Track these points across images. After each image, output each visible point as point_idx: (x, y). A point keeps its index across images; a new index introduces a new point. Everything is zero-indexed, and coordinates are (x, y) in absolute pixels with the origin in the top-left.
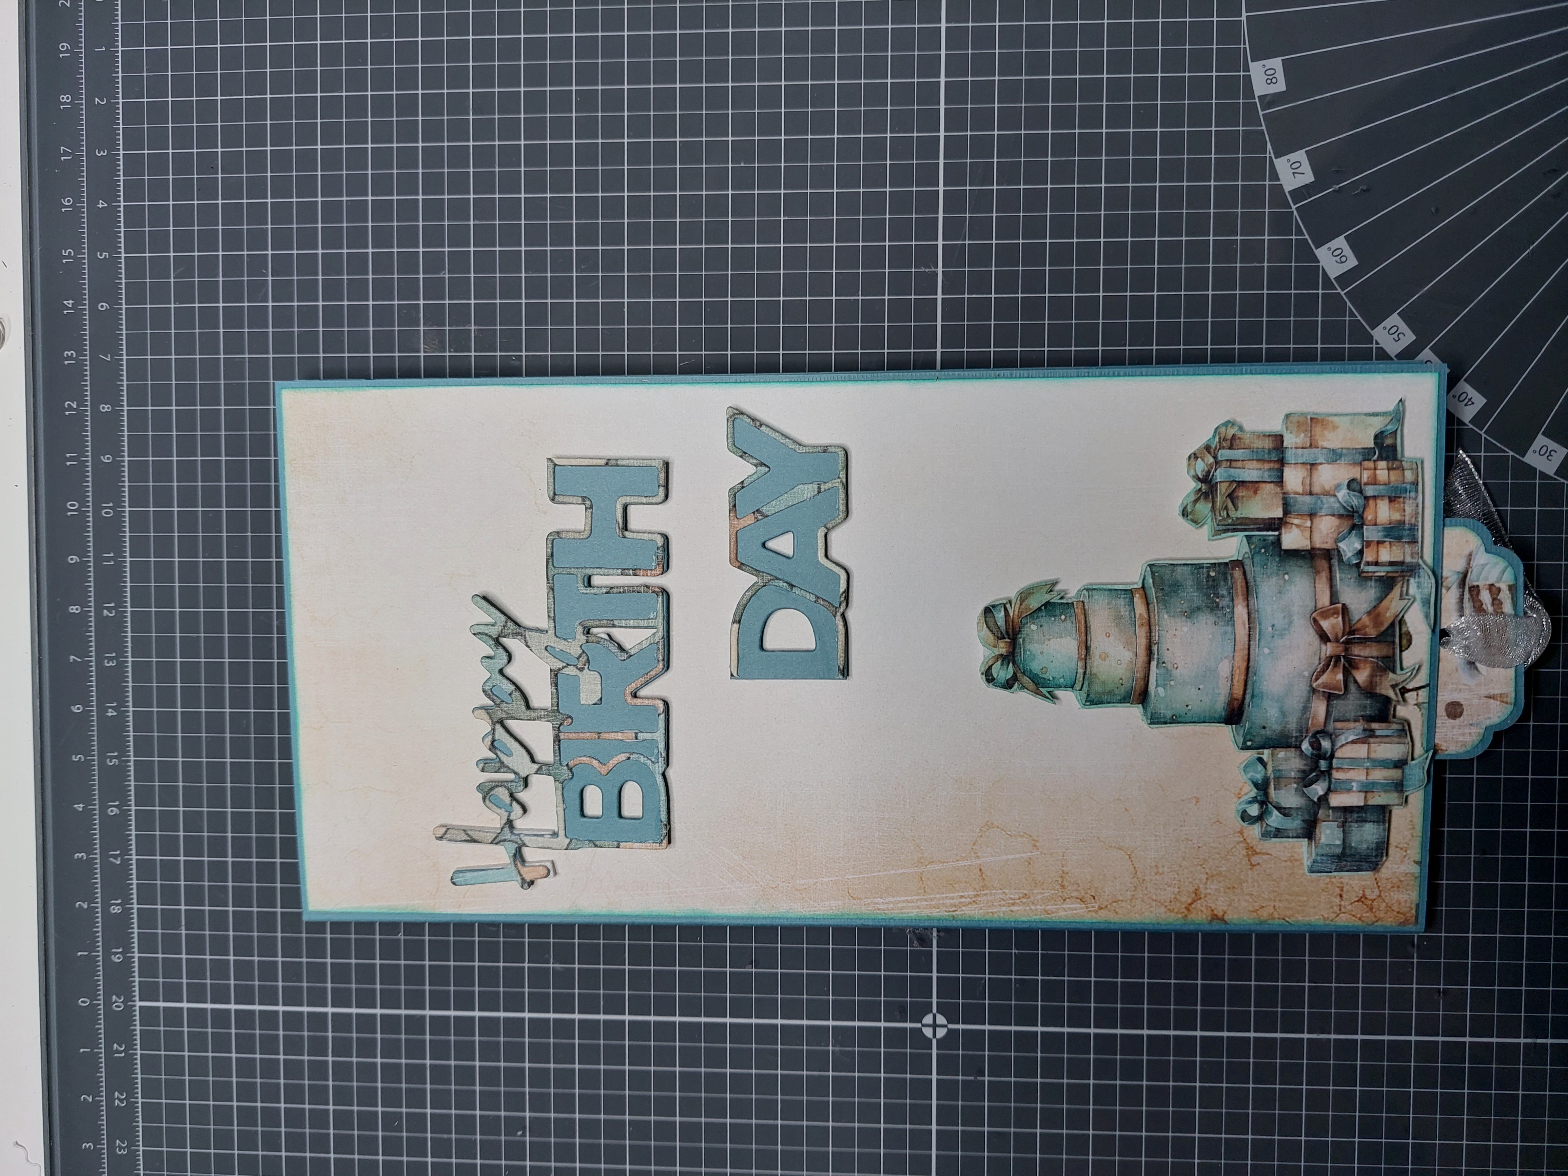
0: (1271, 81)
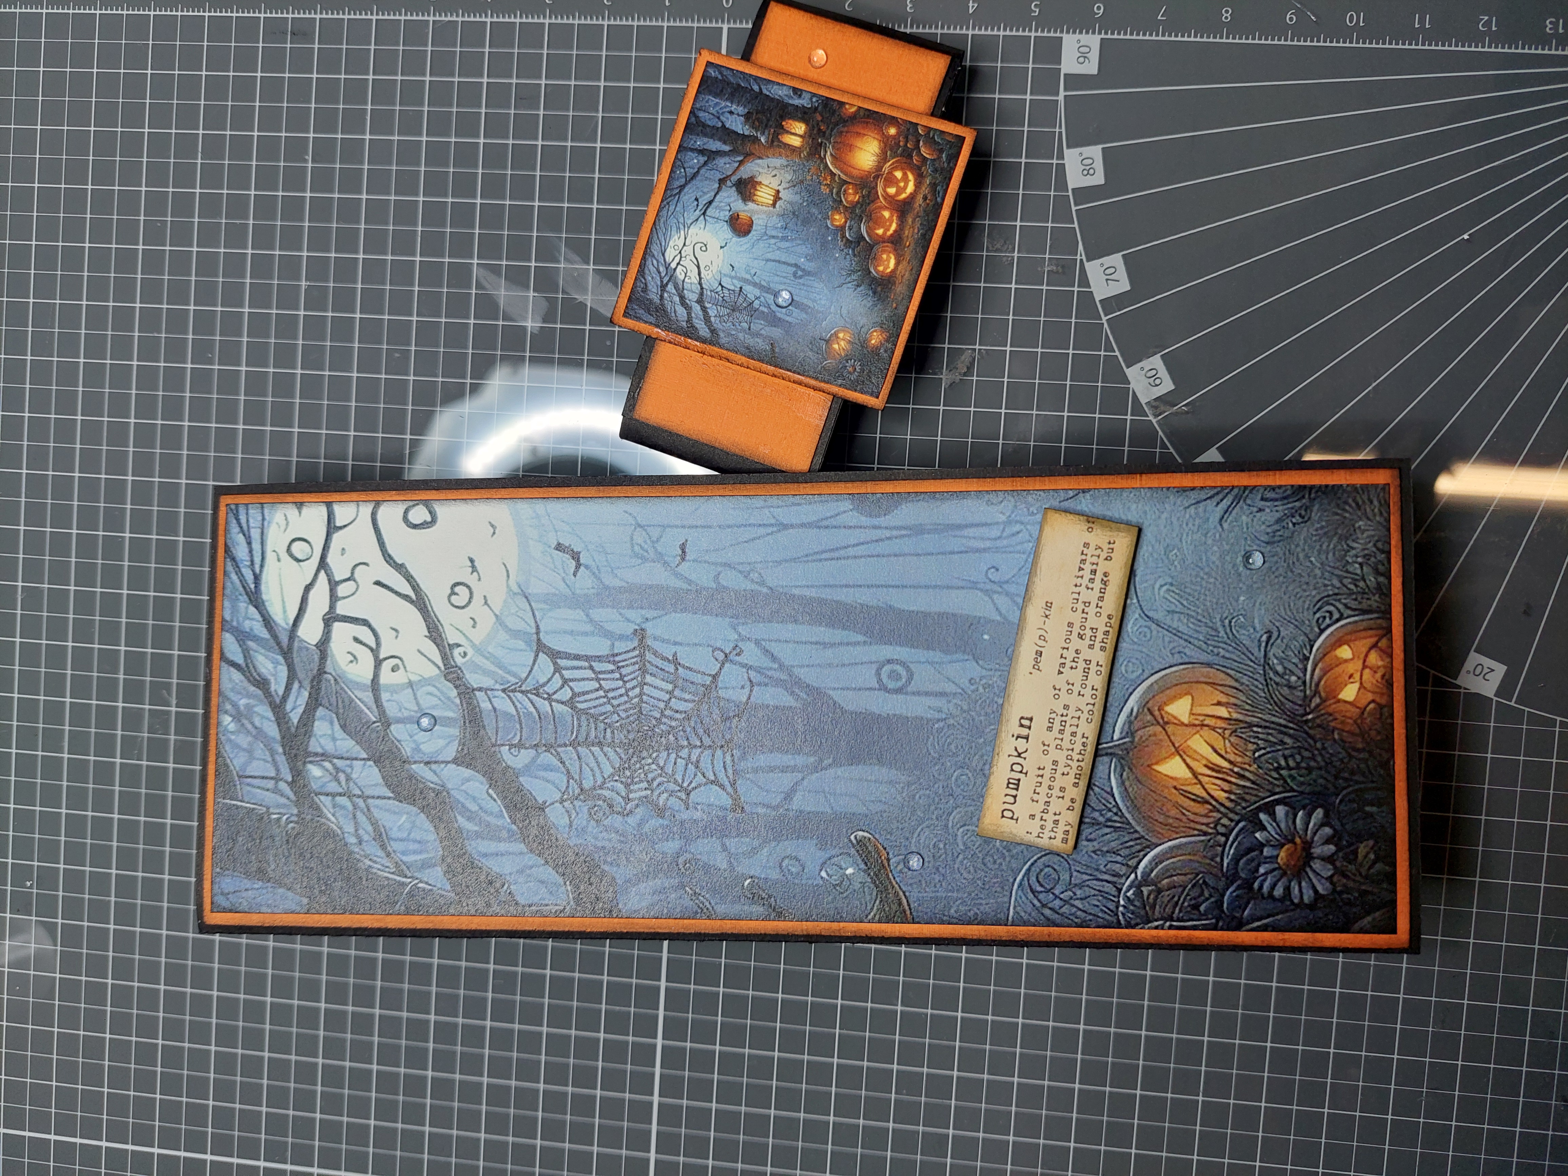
0: (1088, 171)
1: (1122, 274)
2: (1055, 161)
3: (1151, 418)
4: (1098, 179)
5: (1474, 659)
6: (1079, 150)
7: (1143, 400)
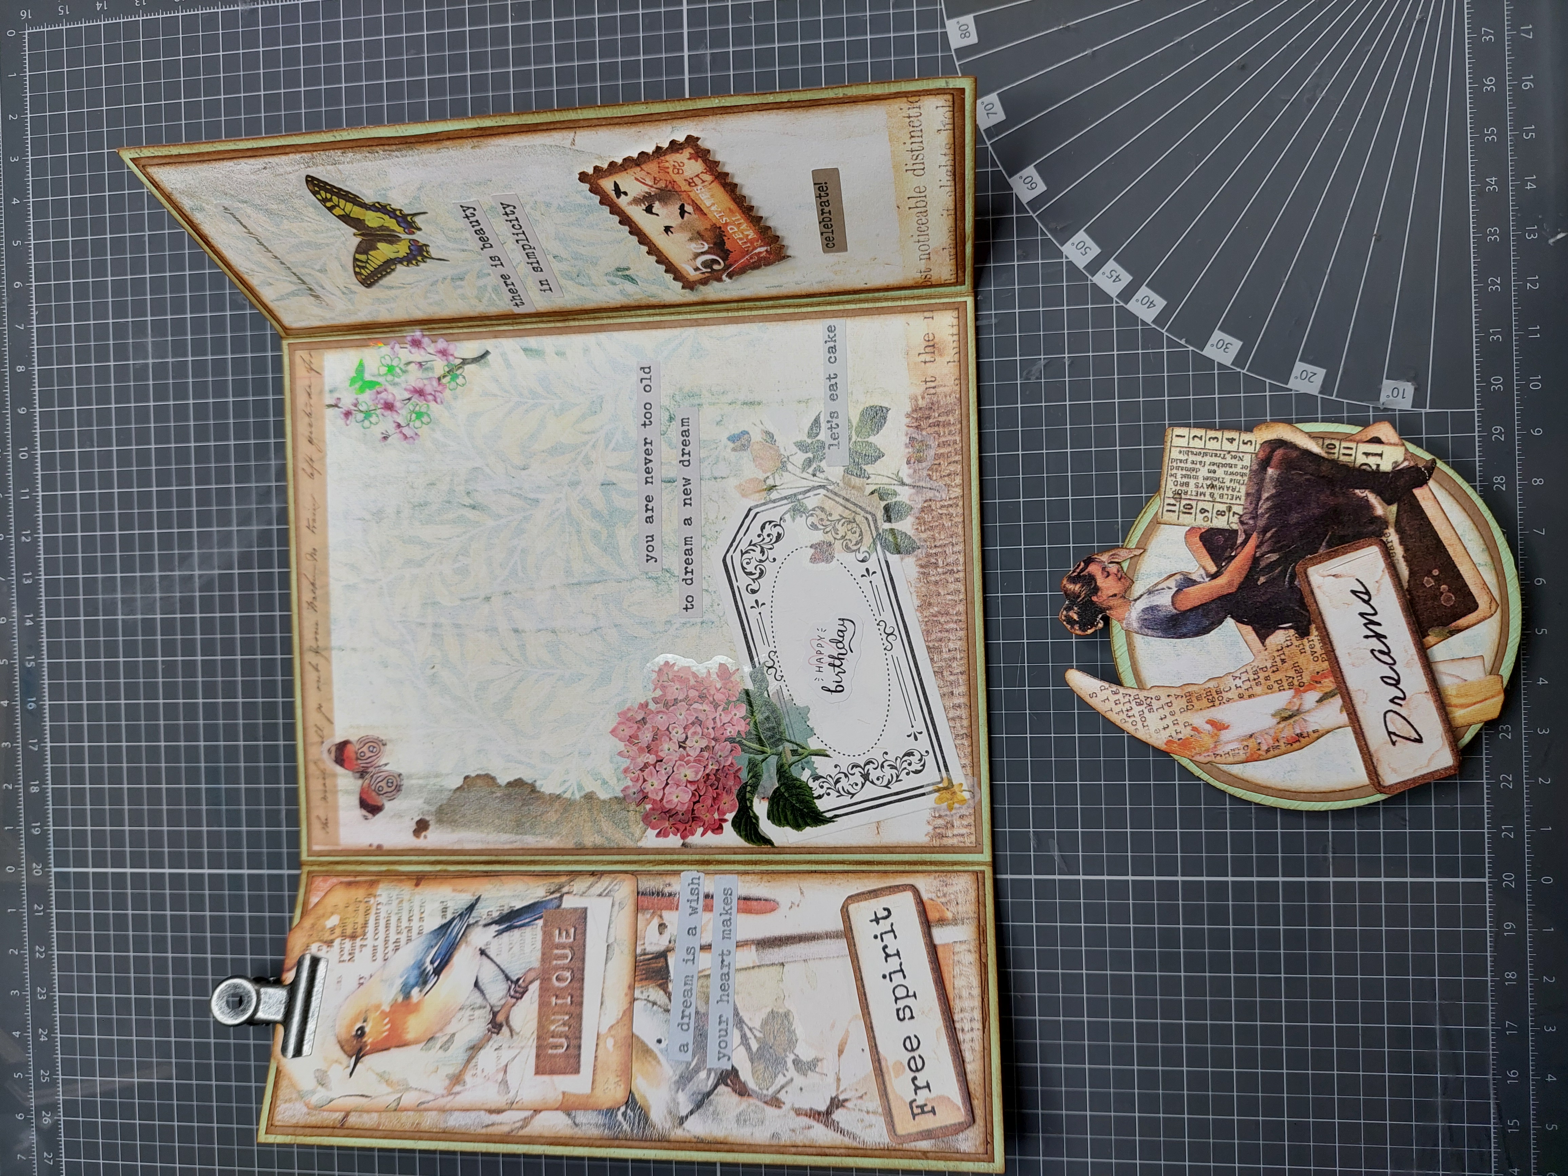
0: (965, 35)
1: (998, 107)
2: (939, 31)
3: (1031, 213)
4: (973, 39)
5: (1299, 367)
6: (955, 20)
7: (1025, 200)
